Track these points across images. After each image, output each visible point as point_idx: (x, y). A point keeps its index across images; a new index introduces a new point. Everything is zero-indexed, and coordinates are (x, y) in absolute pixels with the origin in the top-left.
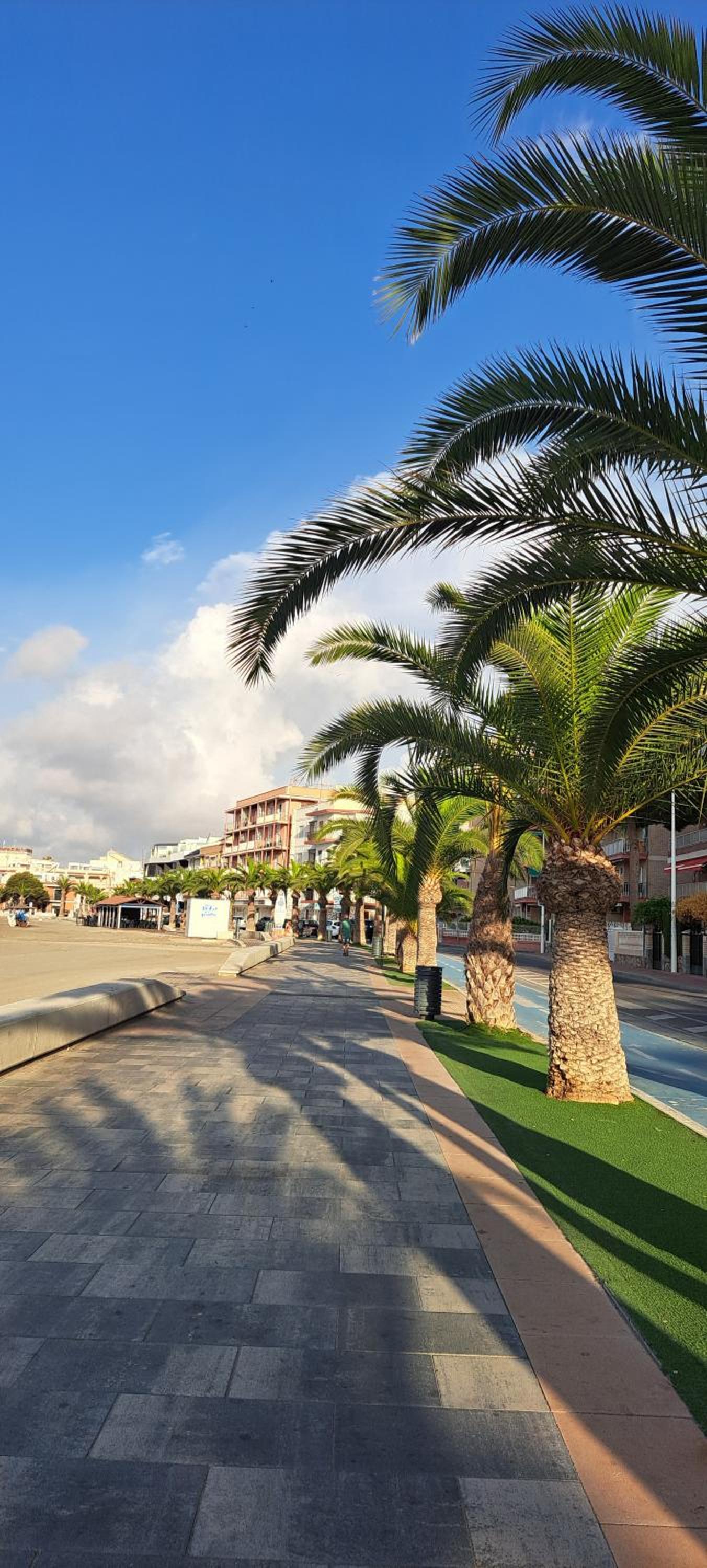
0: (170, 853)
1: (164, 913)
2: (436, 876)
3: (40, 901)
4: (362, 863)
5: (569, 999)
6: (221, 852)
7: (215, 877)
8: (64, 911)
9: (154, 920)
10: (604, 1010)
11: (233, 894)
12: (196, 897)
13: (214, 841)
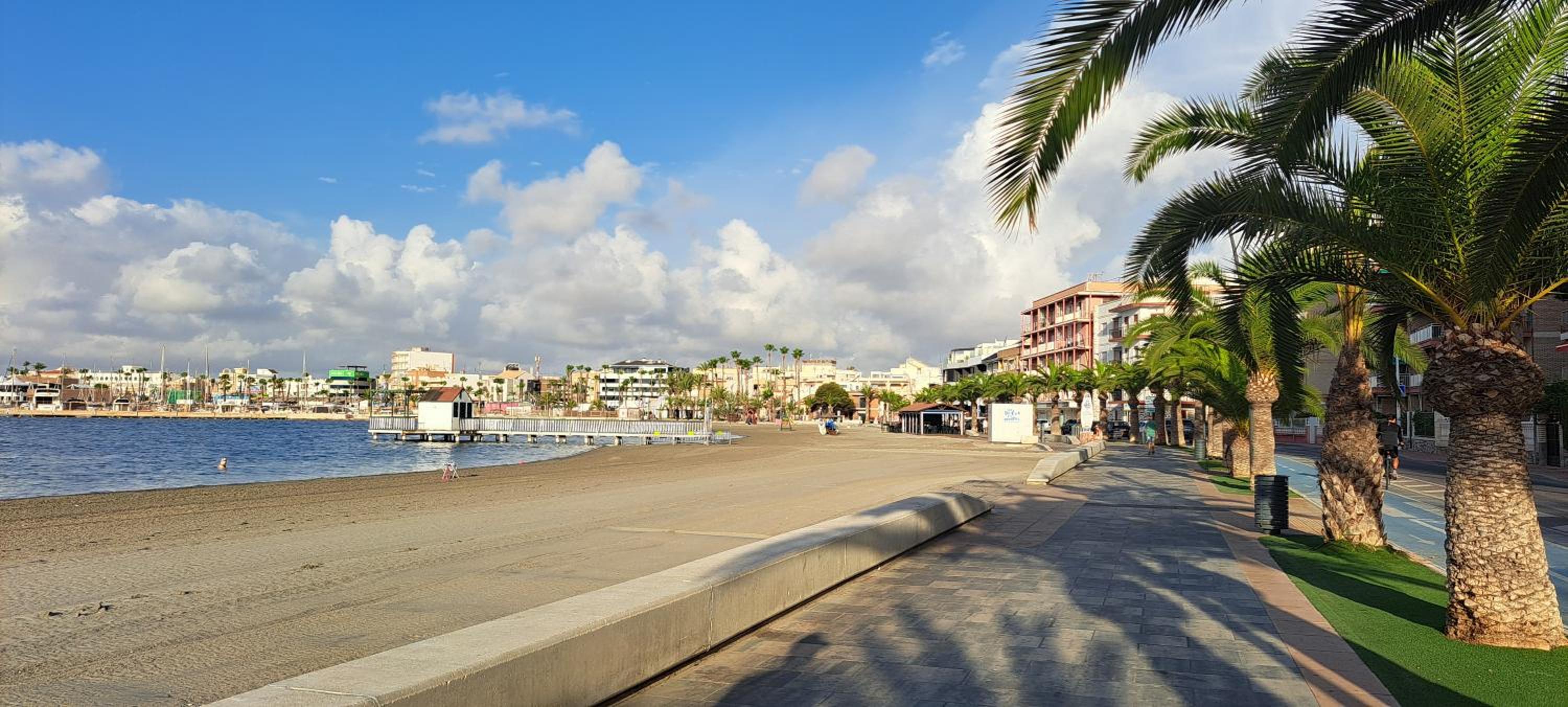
0: (967, 358)
1: (966, 418)
2: (1270, 372)
3: (846, 410)
4: (1178, 361)
5: (1474, 522)
6: (1019, 354)
7: (1015, 381)
8: (870, 418)
9: (956, 425)
10: (1525, 534)
11: (1035, 397)
12: (997, 402)
13: (1011, 344)
